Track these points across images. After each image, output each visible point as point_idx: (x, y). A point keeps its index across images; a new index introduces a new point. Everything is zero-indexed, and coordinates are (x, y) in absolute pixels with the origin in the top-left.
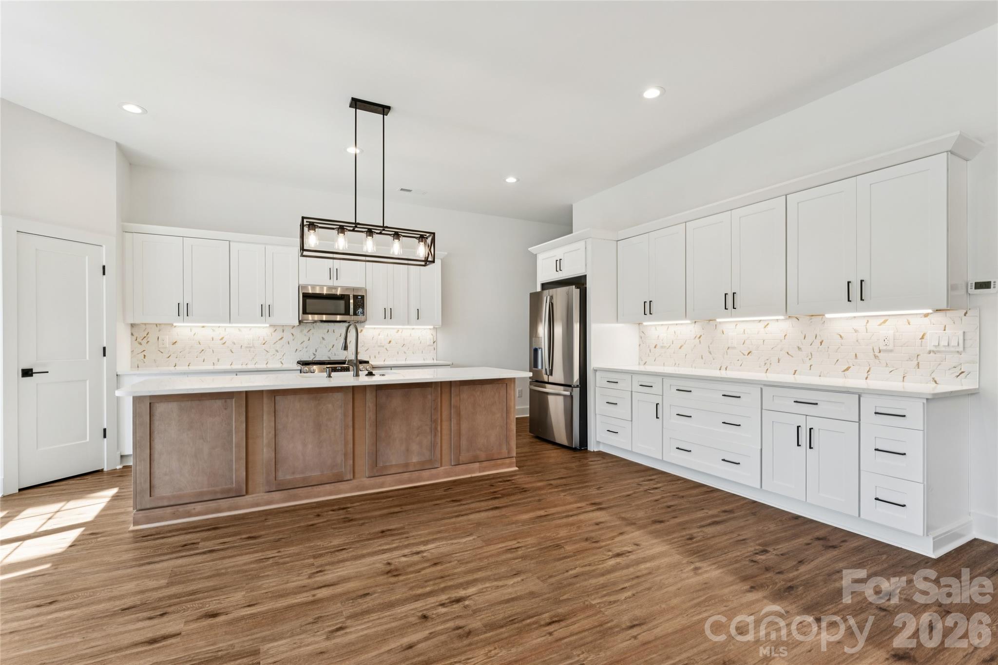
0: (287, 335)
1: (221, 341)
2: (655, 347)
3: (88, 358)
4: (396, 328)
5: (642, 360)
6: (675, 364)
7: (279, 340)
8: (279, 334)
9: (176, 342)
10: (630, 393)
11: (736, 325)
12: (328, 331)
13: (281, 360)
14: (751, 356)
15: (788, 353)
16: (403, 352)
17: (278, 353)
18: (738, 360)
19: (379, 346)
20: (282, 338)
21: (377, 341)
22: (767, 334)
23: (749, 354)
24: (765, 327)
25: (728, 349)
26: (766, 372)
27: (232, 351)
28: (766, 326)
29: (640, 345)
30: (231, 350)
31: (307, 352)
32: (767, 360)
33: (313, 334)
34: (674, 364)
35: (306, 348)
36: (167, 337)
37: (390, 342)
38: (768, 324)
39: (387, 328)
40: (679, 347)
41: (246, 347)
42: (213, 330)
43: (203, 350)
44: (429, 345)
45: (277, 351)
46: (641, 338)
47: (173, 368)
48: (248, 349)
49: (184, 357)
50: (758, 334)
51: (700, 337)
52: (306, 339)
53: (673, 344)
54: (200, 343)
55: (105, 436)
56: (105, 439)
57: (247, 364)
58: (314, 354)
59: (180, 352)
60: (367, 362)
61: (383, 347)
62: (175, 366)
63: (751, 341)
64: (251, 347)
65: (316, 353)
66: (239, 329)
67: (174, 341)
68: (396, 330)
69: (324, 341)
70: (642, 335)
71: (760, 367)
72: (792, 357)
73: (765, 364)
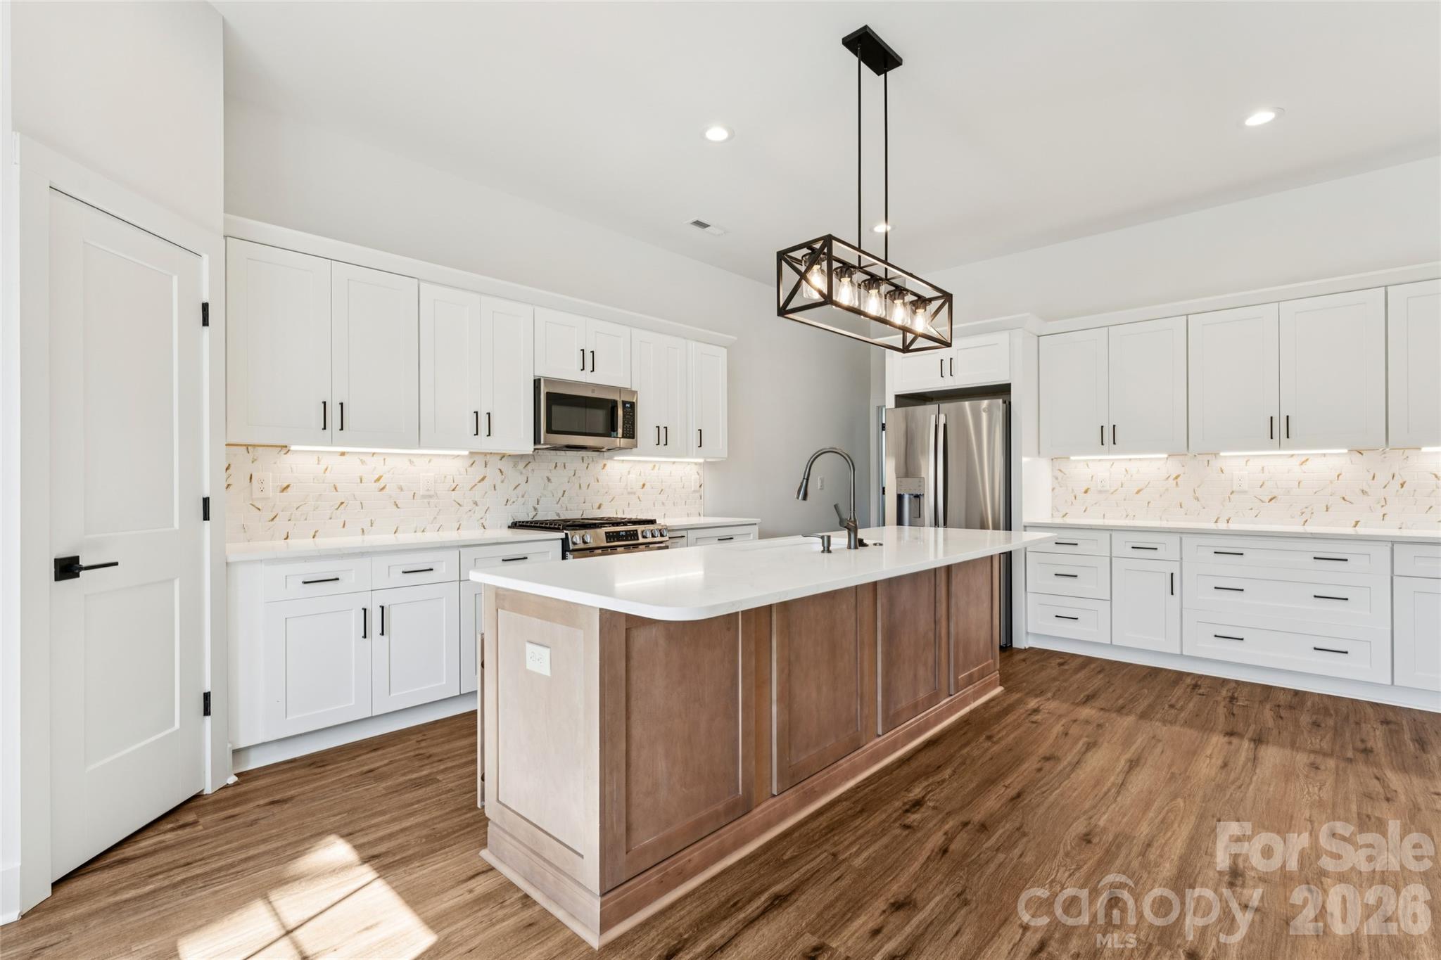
0: (492, 472)
1: (378, 484)
2: (1086, 492)
3: (176, 525)
4: (651, 462)
5: (1058, 511)
6: (1127, 516)
7: (479, 482)
8: (479, 471)
9: (288, 486)
10: (1108, 559)
11: (1247, 461)
12: (556, 466)
13: (482, 521)
14: (1275, 502)
15: (1344, 498)
16: (661, 504)
17: (477, 508)
18: (1252, 509)
19: (629, 493)
20: (483, 479)
21: (627, 485)
22: (1305, 472)
23: (1271, 500)
24: (1302, 464)
25: (1231, 494)
26: (1304, 524)
27: (397, 505)
28: (1303, 462)
29: (1053, 489)
30: (395, 502)
31: (523, 504)
32: (1306, 508)
33: (533, 470)
34: (1125, 516)
35: (523, 497)
36: (271, 474)
37: (644, 485)
38: (1307, 460)
39: (639, 461)
40: (1136, 491)
41: (424, 497)
42: (363, 462)
43: (342, 503)
44: (695, 491)
45: (476, 503)
46: (1057, 478)
47: (280, 543)
48: (426, 500)
49: (306, 519)
50: (1288, 472)
51: (1176, 478)
52: (522, 479)
53: (1122, 487)
54: (336, 489)
55: (207, 712)
56: (208, 718)
57: (423, 531)
58: (535, 509)
59: (297, 509)
60: (652, 522)
61: (634, 493)
62: (286, 539)
63: (1276, 483)
64: (430, 497)
65: (537, 506)
66: (410, 460)
67: (285, 485)
68: (651, 465)
69: (550, 484)
70: (1060, 475)
71: (1293, 518)
72: (1352, 503)
73: (1302, 513)
